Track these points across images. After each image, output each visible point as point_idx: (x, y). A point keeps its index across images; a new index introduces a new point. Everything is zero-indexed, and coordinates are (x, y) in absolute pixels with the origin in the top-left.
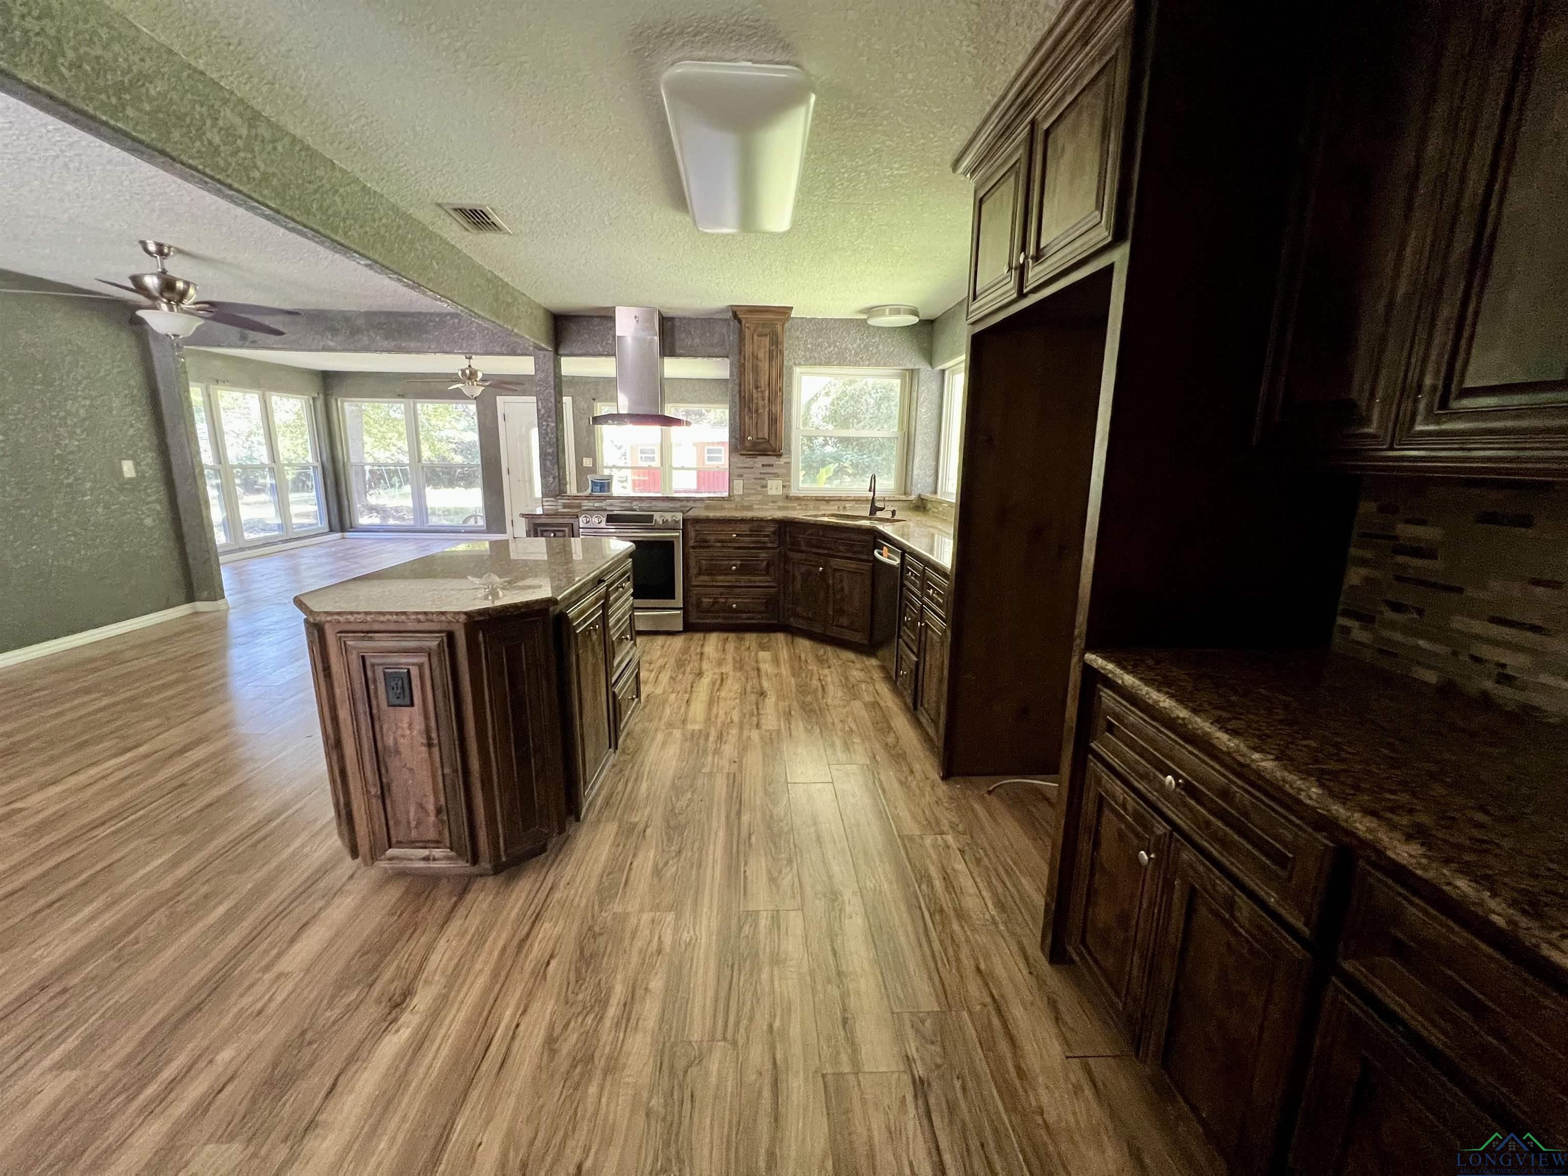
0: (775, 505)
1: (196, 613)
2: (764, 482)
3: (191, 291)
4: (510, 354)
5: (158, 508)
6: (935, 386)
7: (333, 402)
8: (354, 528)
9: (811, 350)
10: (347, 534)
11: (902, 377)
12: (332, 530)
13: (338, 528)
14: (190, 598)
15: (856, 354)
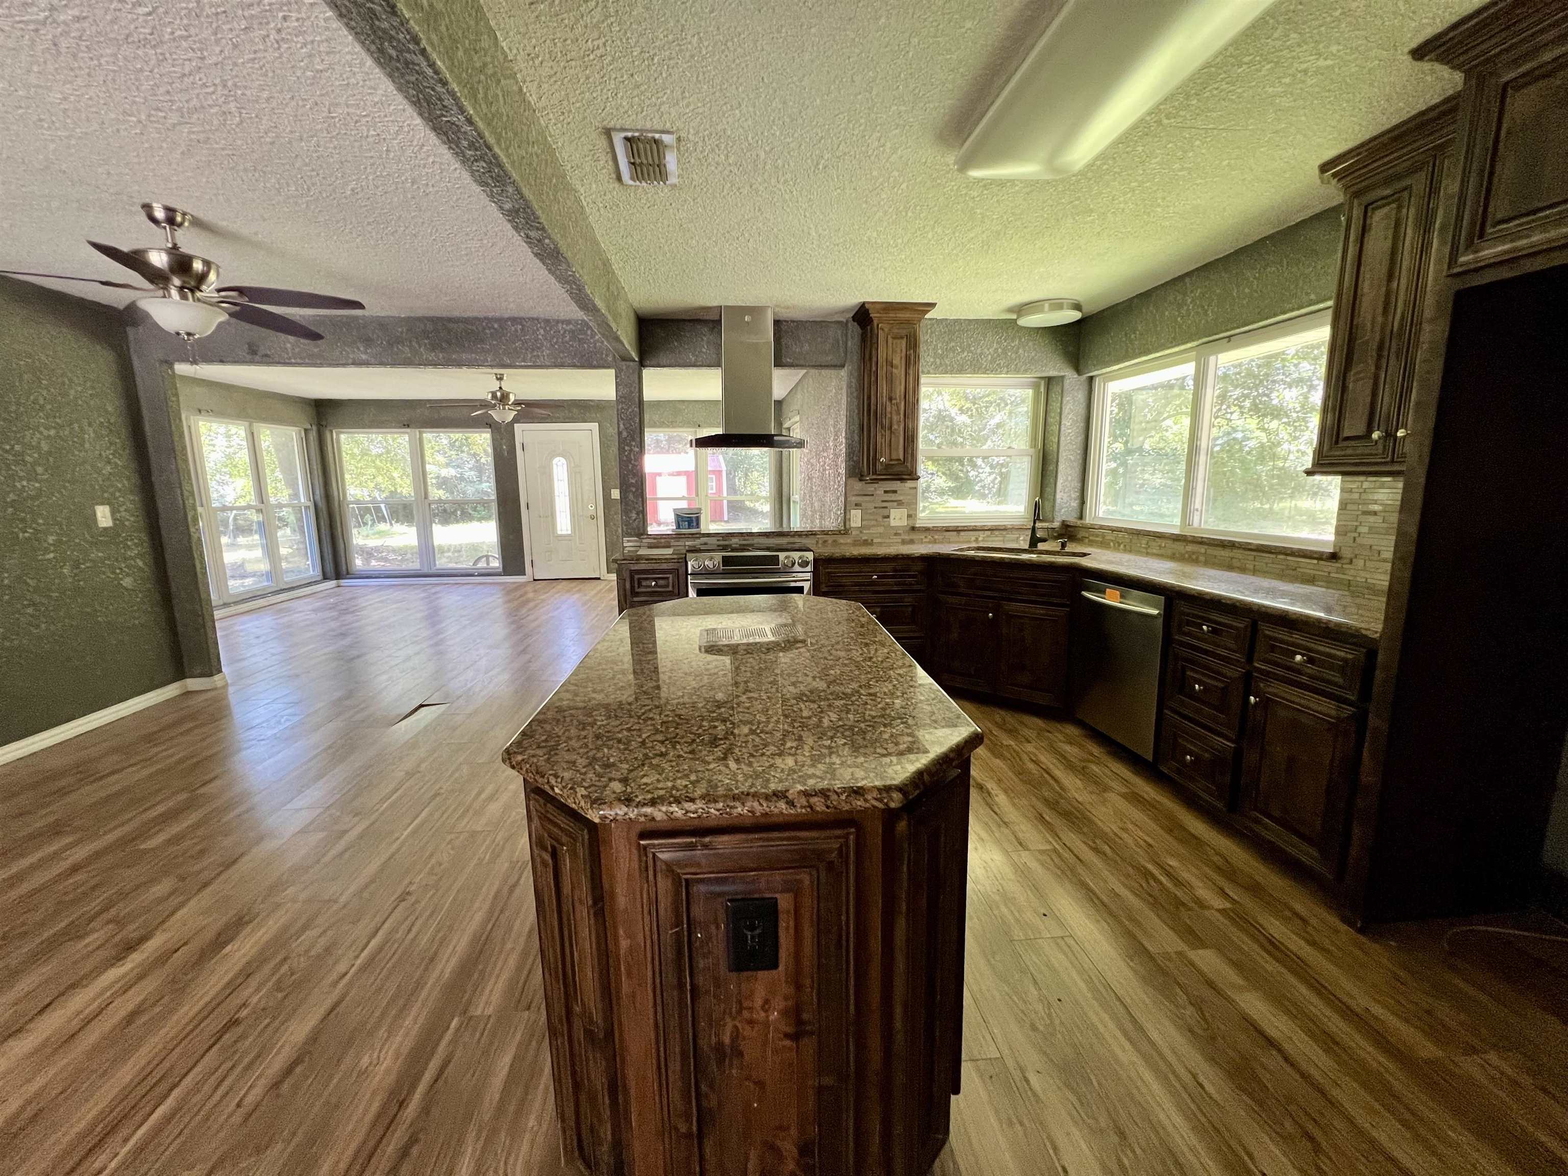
0: (898, 539)
1: (188, 694)
2: (885, 512)
3: (212, 276)
4: (582, 367)
5: (140, 563)
6: (1081, 396)
7: (328, 433)
8: (349, 575)
9: (942, 357)
10: (343, 582)
11: (1035, 386)
12: (325, 578)
13: (333, 575)
14: (180, 674)
15: (993, 361)
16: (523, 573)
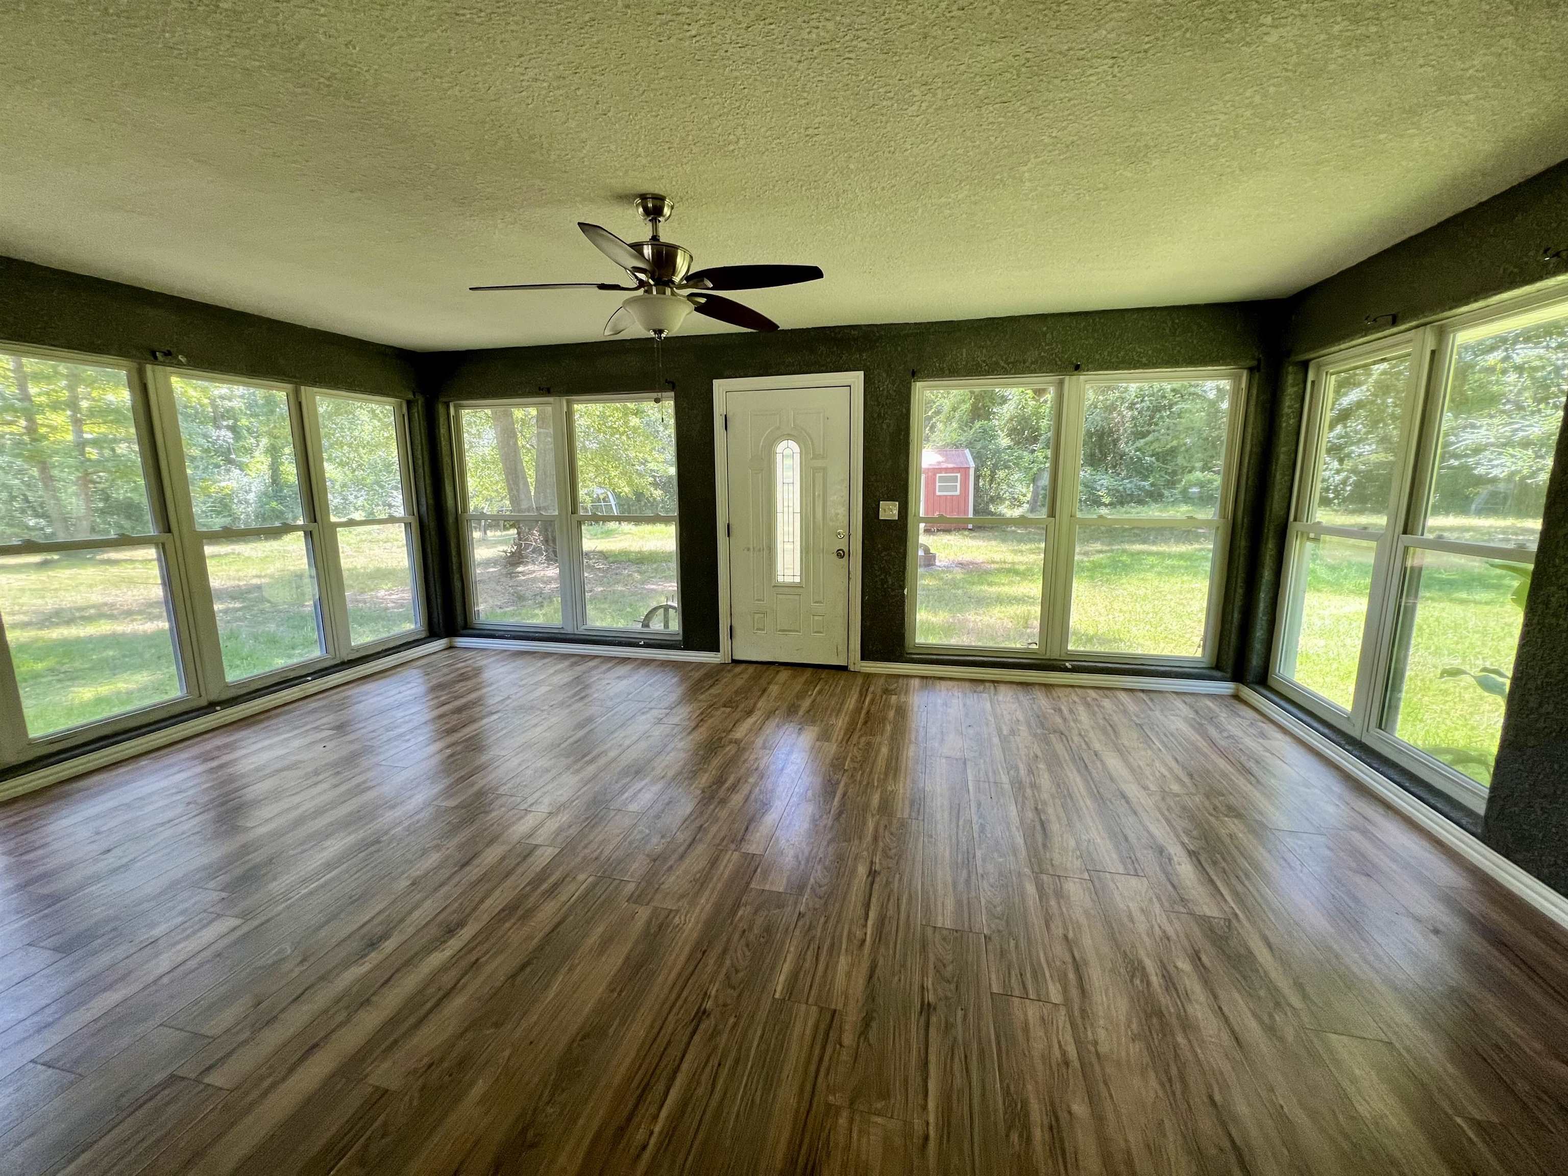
7: (441, 409)
8: (467, 630)
10: (459, 641)
12: (433, 633)
13: (444, 630)
16: (715, 648)
